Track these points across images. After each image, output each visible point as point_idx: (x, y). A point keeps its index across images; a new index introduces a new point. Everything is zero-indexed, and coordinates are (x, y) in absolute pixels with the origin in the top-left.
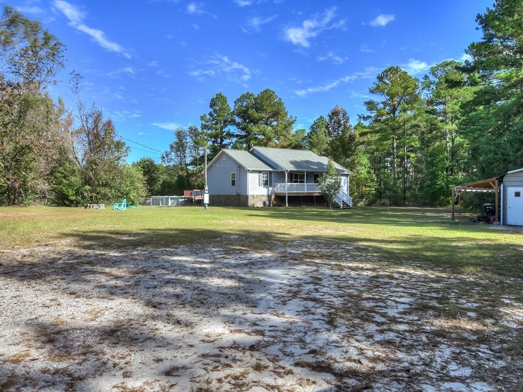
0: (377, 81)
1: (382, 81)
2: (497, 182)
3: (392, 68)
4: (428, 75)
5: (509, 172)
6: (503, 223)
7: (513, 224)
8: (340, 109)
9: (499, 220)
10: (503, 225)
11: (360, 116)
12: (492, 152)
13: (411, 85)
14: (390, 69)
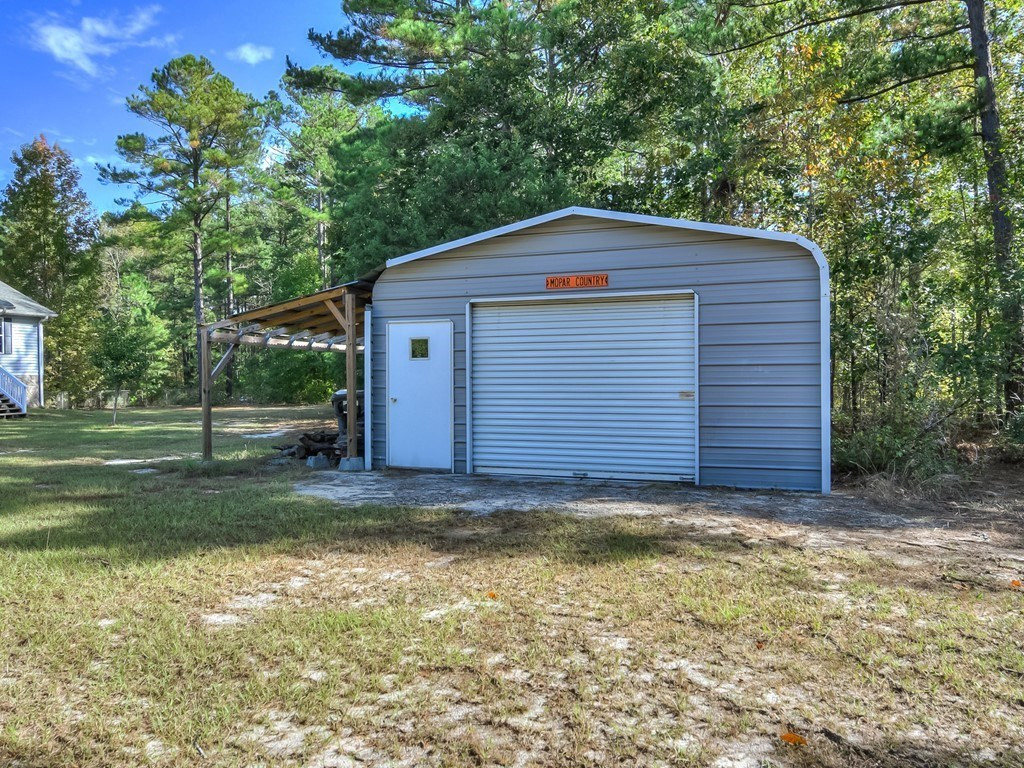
0: (152, 86)
1: (165, 88)
2: (349, 299)
3: (189, 57)
4: (277, 90)
5: (391, 263)
6: (374, 460)
7: (407, 464)
8: (50, 144)
9: (361, 452)
10: (375, 467)
11: (104, 170)
12: (378, 238)
13: (235, 106)
14: (184, 62)
